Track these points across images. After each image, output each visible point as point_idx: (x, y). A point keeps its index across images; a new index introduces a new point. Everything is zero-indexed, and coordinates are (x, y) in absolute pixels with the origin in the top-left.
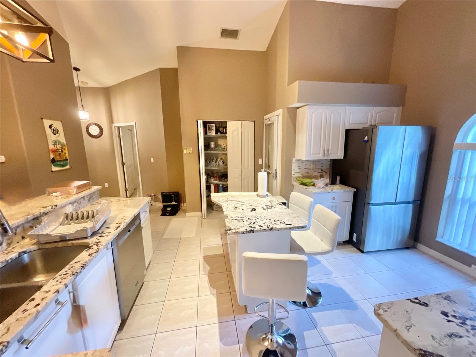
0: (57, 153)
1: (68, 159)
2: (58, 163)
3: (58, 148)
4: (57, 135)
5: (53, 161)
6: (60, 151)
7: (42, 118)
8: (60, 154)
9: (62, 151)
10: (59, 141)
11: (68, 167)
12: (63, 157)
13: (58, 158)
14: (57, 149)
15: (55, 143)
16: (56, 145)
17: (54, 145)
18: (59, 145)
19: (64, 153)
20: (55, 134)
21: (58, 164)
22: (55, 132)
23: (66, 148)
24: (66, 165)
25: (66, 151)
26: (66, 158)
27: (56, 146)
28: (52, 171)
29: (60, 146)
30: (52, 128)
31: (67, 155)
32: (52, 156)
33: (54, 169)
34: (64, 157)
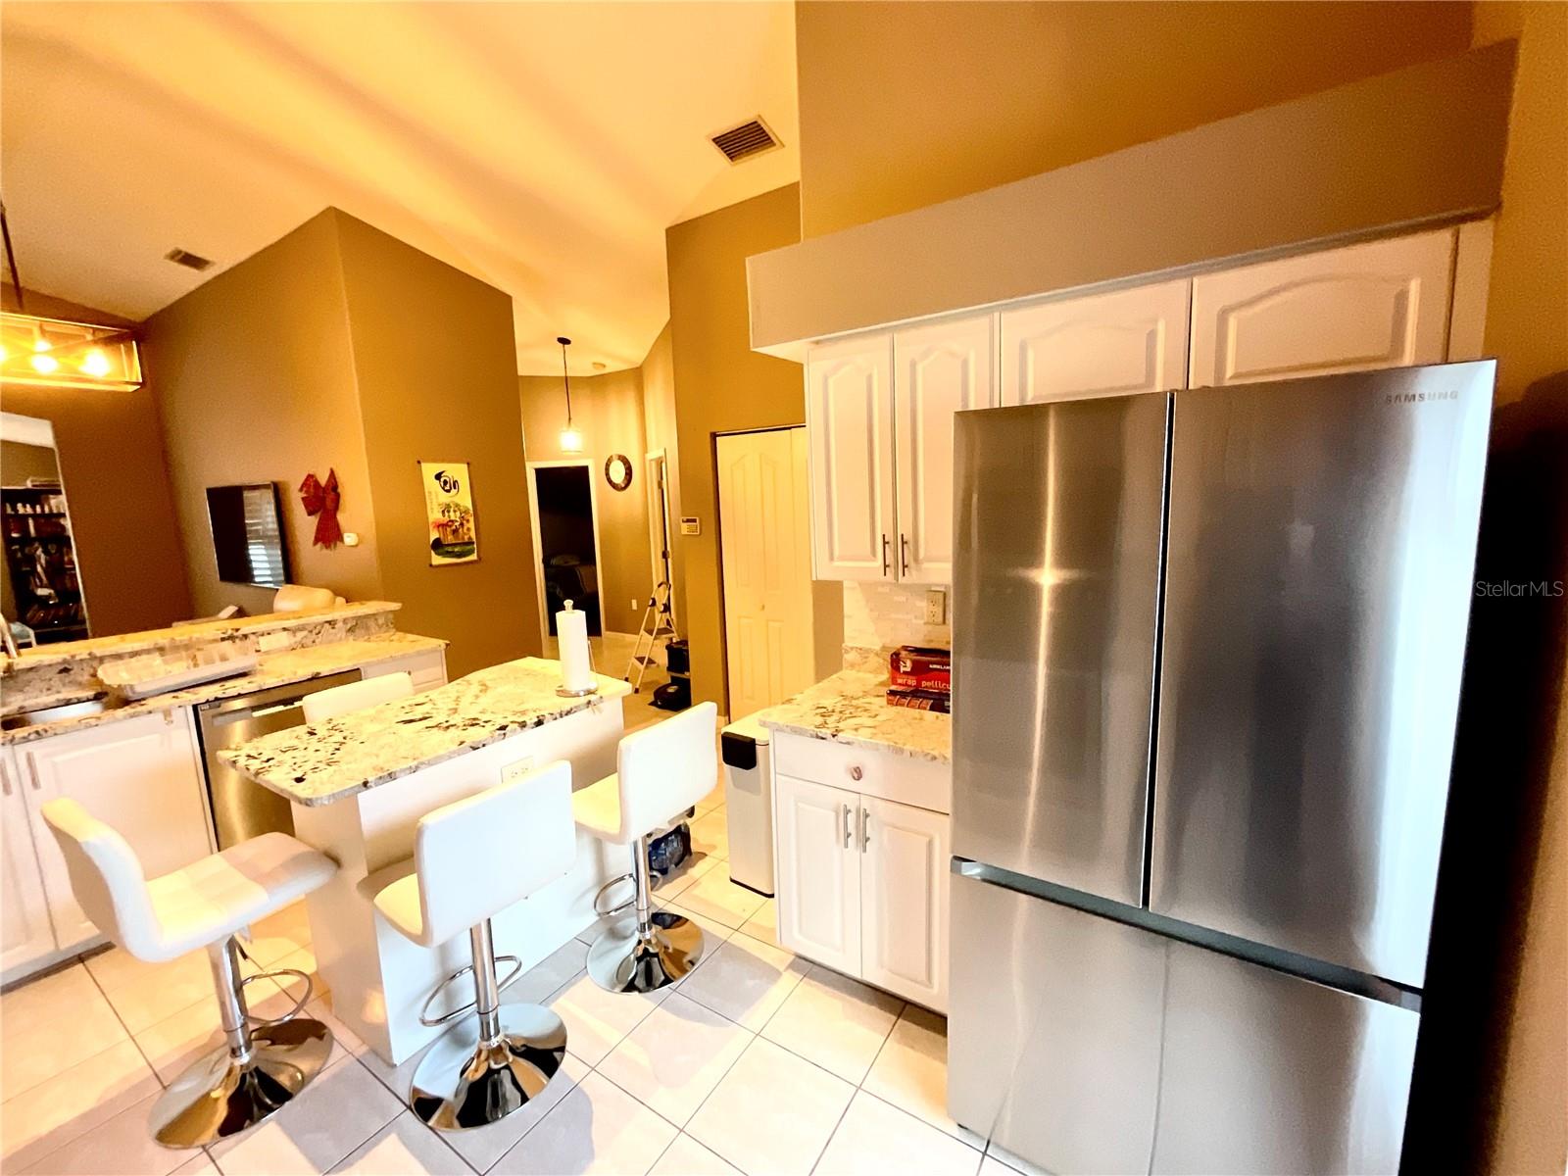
0: (448, 529)
1: (475, 540)
2: (450, 549)
3: (453, 518)
4: (453, 491)
5: (437, 545)
6: (457, 524)
7: (419, 462)
8: (455, 532)
9: (462, 524)
10: (457, 505)
11: (474, 557)
12: (463, 538)
13: (450, 539)
14: (452, 521)
15: (446, 509)
16: (449, 512)
17: (443, 512)
18: (455, 511)
19: (465, 528)
20: (448, 491)
21: (448, 552)
22: (449, 486)
23: (472, 519)
24: (471, 552)
25: (472, 525)
26: (470, 538)
27: (446, 514)
28: (431, 565)
29: (458, 514)
30: (442, 480)
31: (473, 534)
32: (434, 535)
33: (437, 560)
34: (466, 537)
